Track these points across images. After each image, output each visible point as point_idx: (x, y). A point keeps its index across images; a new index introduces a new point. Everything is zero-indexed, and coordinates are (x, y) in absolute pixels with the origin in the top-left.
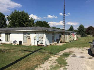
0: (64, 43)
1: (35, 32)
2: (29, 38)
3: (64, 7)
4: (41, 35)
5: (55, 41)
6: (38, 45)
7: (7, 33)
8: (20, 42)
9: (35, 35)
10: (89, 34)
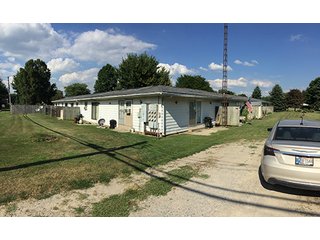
0: (224, 129)
1: (141, 100)
2: (129, 114)
3: (226, 39)
4: (152, 107)
5: (199, 123)
6: (147, 133)
7: (95, 103)
8: (113, 123)
9: (140, 106)
10: (291, 104)
